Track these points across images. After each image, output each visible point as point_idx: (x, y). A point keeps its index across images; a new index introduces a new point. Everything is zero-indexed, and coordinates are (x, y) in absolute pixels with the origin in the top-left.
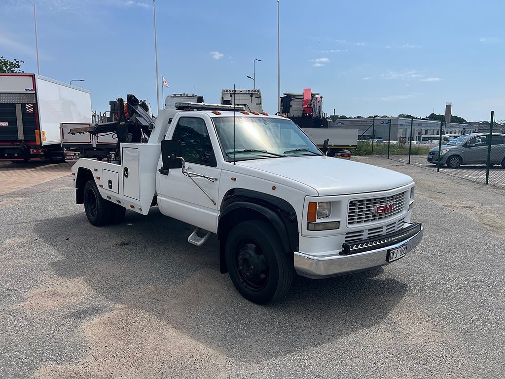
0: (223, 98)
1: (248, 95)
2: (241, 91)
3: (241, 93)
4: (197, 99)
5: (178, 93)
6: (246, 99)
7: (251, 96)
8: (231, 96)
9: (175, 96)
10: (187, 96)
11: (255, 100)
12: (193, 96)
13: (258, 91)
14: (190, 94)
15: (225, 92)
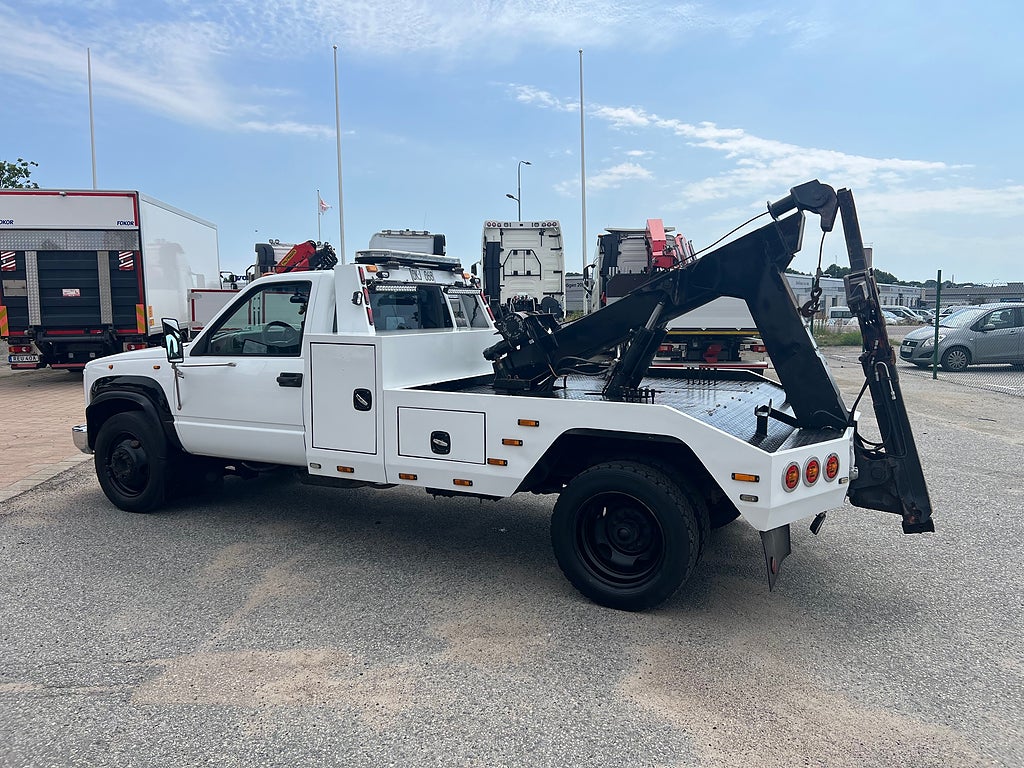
0: (485, 238)
1: (535, 232)
2: (521, 225)
3: (522, 228)
4: (432, 240)
5: (396, 228)
6: (530, 241)
7: (541, 234)
8: (502, 234)
9: (389, 234)
10: (414, 234)
11: (549, 242)
12: (426, 233)
13: (555, 224)
14: (420, 229)
15: (489, 227)
